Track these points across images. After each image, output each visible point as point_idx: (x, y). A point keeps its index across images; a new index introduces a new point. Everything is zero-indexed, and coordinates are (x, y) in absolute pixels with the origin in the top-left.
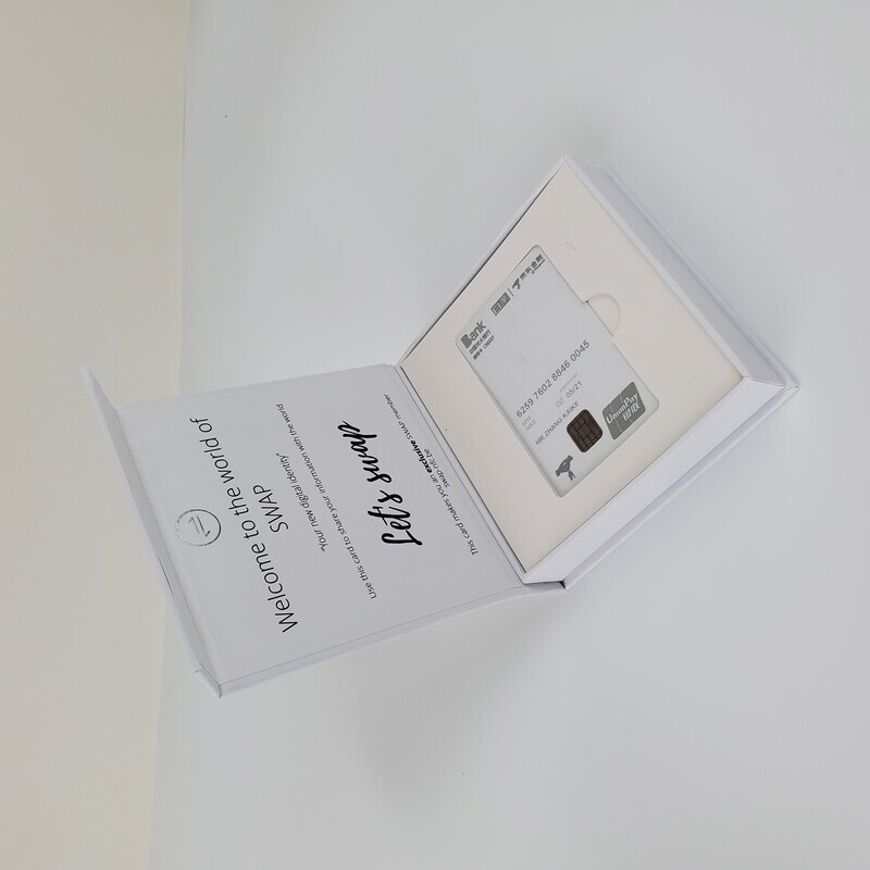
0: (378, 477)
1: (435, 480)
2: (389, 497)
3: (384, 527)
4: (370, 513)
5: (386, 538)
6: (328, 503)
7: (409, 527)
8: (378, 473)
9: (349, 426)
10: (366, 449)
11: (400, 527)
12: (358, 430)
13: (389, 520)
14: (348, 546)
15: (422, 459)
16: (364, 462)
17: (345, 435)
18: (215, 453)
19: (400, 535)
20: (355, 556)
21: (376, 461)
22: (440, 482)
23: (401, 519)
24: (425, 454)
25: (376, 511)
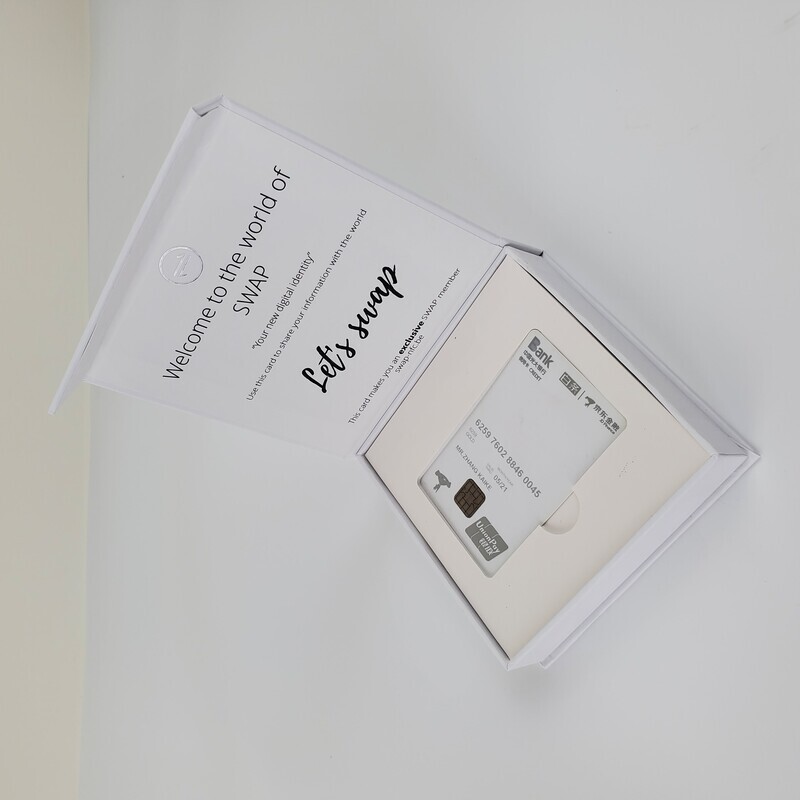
0: (360, 329)
1: (396, 361)
2: (347, 348)
3: (315, 362)
4: (319, 349)
5: (307, 373)
6: (299, 320)
7: (331, 376)
8: (364, 326)
9: (393, 273)
10: (380, 301)
11: (326, 373)
12: (395, 282)
13: (325, 362)
14: (275, 358)
15: (409, 341)
16: (365, 310)
17: (380, 279)
18: (261, 215)
19: (320, 377)
20: (270, 367)
21: (374, 316)
22: (397, 366)
23: (331, 368)
24: (416, 337)
25: (324, 350)
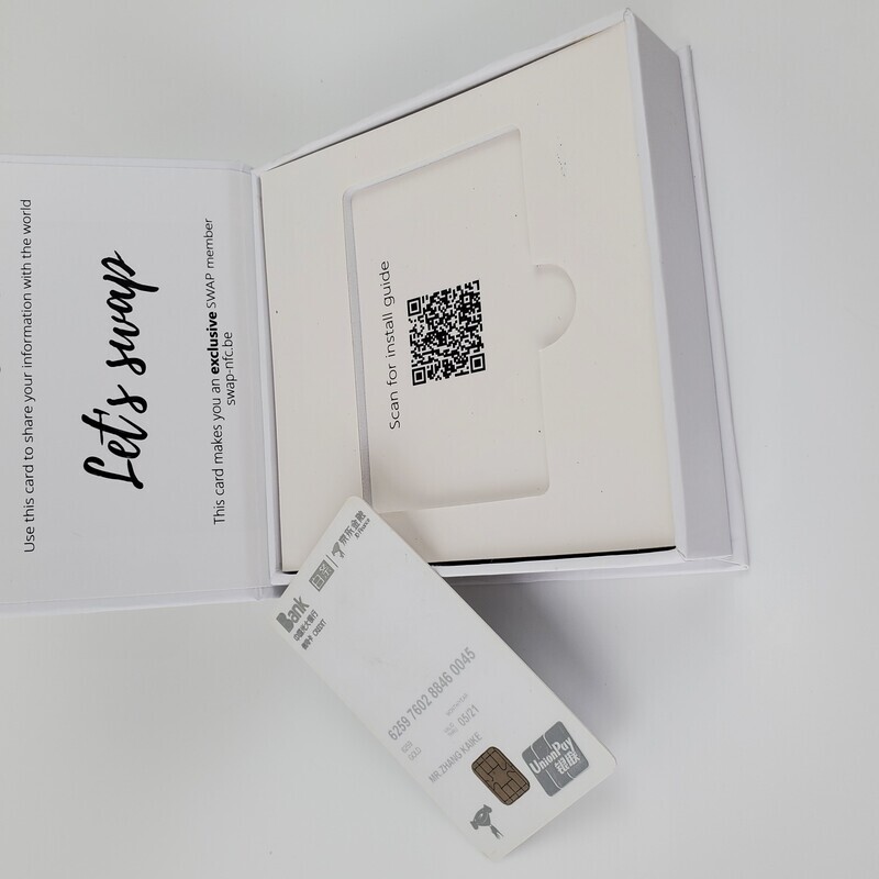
0: (127, 361)
1: (216, 388)
2: (128, 399)
3: (93, 443)
4: (86, 419)
5: (92, 466)
6: (28, 386)
7: (134, 456)
8: (130, 355)
9: (120, 263)
10: (129, 309)
11: (122, 453)
12: (132, 273)
13: (108, 437)
14: (28, 462)
15: (213, 347)
16: (116, 330)
17: (107, 277)
19: (117, 465)
20: (30, 481)
21: (136, 333)
22: (223, 395)
23: (128, 441)
24: (221, 339)
25: (96, 417)
